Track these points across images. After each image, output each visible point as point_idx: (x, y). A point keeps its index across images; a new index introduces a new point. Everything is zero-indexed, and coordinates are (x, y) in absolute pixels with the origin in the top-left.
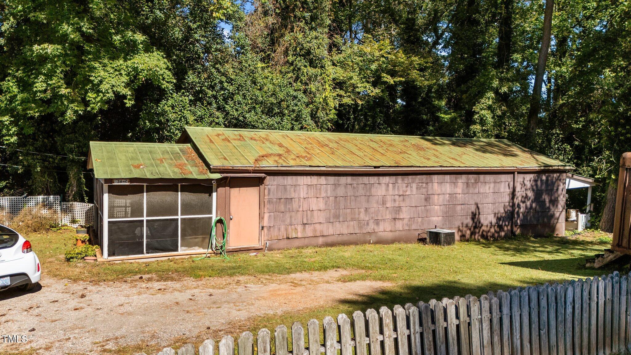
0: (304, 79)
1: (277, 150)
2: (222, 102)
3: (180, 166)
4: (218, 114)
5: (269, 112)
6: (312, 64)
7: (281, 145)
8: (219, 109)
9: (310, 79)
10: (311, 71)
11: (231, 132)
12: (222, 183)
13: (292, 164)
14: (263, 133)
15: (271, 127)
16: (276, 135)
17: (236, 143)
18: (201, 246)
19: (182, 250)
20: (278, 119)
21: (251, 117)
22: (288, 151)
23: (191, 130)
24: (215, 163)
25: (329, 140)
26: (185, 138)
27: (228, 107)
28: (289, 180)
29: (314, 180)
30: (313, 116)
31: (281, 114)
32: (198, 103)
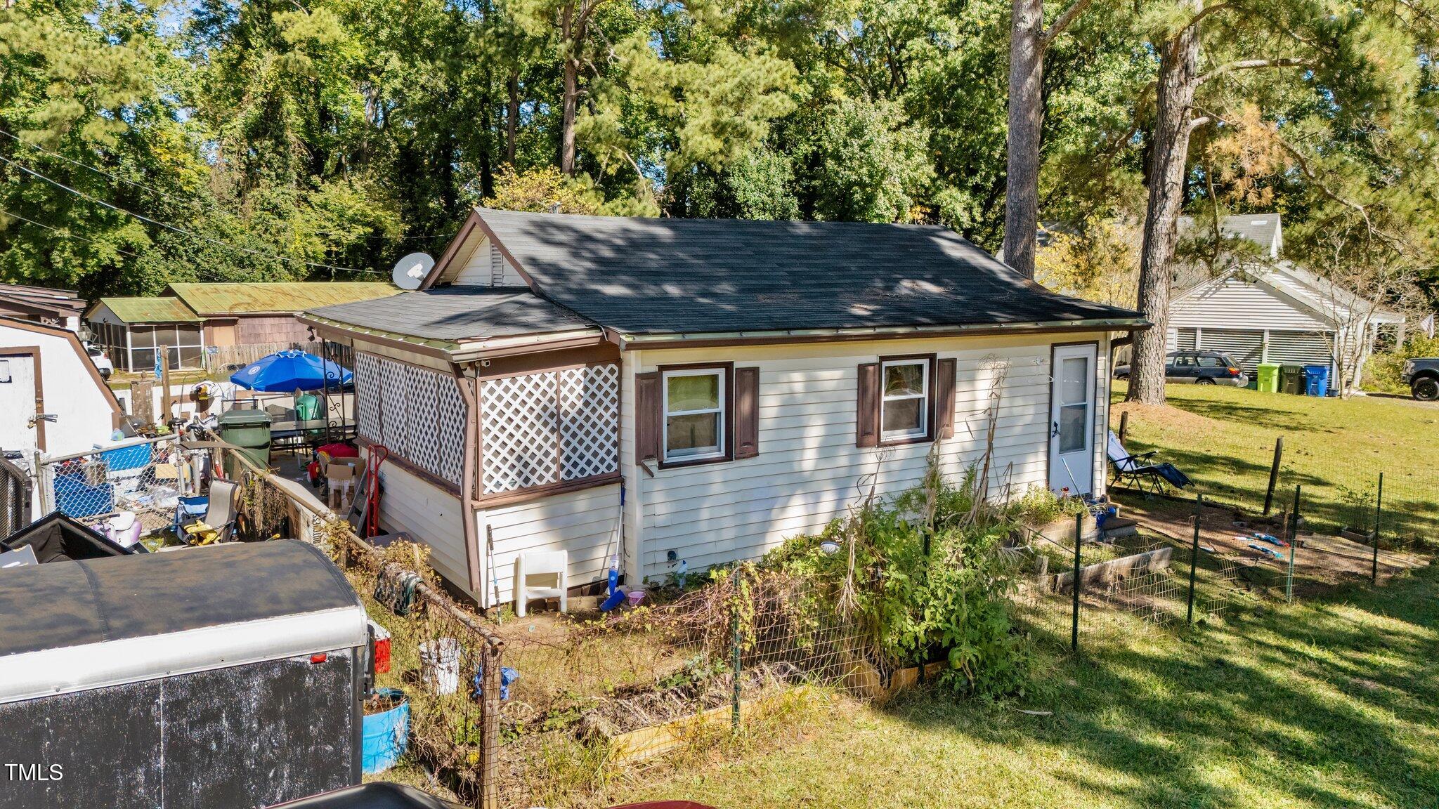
0: (273, 231)
1: (247, 299)
2: (192, 255)
3: (176, 314)
4: (189, 266)
5: (240, 263)
6: (280, 216)
7: (250, 296)
8: (189, 261)
9: (278, 232)
10: (281, 223)
11: (207, 286)
12: (207, 323)
13: (258, 310)
14: (235, 285)
15: (242, 279)
16: (246, 287)
17: (213, 295)
18: (195, 366)
19: (181, 369)
20: (249, 270)
21: (222, 268)
22: (256, 300)
23: (173, 286)
24: (200, 311)
25: (294, 290)
26: (169, 292)
27: (198, 260)
28: (257, 321)
29: (276, 320)
30: (285, 265)
31: (253, 265)
32: (171, 258)
